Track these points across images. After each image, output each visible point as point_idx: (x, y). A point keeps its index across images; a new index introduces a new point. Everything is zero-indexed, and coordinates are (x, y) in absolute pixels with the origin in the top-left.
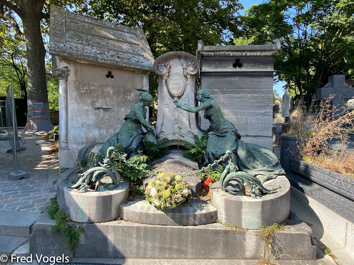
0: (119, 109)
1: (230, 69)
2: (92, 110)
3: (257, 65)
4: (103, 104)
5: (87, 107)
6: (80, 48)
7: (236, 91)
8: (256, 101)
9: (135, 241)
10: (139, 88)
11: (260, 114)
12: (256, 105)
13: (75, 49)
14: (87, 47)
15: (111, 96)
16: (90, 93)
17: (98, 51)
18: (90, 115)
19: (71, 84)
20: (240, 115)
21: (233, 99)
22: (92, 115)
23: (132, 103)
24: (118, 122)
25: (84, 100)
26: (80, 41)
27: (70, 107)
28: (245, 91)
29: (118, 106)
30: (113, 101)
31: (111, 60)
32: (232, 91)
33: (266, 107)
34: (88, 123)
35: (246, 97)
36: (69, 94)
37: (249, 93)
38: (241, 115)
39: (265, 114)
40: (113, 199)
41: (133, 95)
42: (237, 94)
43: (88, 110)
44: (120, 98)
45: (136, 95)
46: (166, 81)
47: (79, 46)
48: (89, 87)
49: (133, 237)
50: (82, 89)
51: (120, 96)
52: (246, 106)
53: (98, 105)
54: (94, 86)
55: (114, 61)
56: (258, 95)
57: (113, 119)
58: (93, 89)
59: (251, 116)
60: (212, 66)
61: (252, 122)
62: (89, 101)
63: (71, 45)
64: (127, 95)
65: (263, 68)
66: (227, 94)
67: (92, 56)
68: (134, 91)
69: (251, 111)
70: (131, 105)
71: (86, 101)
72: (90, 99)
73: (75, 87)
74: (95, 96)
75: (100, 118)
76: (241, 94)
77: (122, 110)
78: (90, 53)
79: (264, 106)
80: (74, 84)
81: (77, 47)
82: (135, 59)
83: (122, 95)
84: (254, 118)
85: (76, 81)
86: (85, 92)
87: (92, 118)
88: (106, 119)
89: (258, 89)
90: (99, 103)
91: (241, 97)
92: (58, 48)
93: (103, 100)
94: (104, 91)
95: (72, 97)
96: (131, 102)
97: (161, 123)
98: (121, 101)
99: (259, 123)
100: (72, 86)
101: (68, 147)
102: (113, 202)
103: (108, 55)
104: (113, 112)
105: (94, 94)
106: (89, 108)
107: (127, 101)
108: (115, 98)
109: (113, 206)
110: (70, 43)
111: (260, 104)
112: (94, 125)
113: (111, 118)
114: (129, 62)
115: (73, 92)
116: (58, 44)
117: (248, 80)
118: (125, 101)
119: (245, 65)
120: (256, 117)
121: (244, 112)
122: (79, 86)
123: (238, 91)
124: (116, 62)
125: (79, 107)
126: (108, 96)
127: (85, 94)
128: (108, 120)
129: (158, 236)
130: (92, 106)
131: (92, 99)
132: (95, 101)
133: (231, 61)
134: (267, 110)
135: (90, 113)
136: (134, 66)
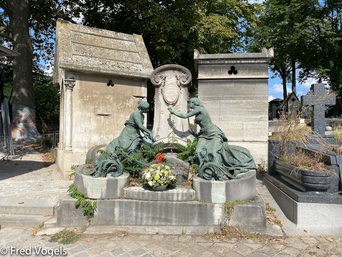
0: (119, 115)
1: (226, 76)
2: (94, 116)
3: (252, 72)
4: (104, 111)
5: (90, 114)
6: (85, 61)
7: (232, 97)
8: (252, 106)
9: (134, 213)
10: (138, 95)
11: (255, 120)
12: (252, 110)
13: (81, 61)
14: (91, 59)
15: (112, 103)
16: (93, 101)
17: (100, 62)
18: (92, 121)
19: (76, 92)
20: (235, 120)
21: (228, 105)
22: (94, 121)
23: (131, 110)
24: (117, 128)
25: (87, 107)
26: (84, 54)
27: (75, 114)
28: (240, 97)
29: (118, 113)
30: (113, 108)
31: (112, 70)
32: (228, 97)
33: (262, 113)
34: (90, 129)
35: (241, 103)
36: (74, 102)
37: (244, 98)
38: (237, 121)
39: (261, 119)
40: (119, 182)
41: (131, 102)
42: (233, 100)
43: (90, 116)
44: (120, 105)
45: (135, 102)
46: (162, 90)
47: (84, 58)
48: (92, 95)
49: (133, 209)
50: (85, 97)
51: (120, 102)
52: (241, 111)
53: (100, 112)
54: (96, 94)
55: (115, 70)
56: (253, 101)
57: (113, 125)
58: (96, 97)
59: (247, 122)
60: (208, 73)
61: (248, 128)
62: (92, 108)
63: (77, 58)
64: (126, 102)
65: (258, 74)
66: (223, 100)
67: (95, 68)
68: (133, 98)
69: (247, 117)
70: (130, 112)
71: (89, 108)
72: (92, 106)
73: (80, 95)
74: (97, 103)
75: (101, 124)
76: (236, 100)
77: (121, 116)
78: (93, 65)
79: (260, 111)
80: (79, 93)
81: (82, 60)
82: (134, 67)
83: (121, 102)
84: (250, 123)
85: (80, 90)
86: (88, 100)
87: (94, 124)
88: (106, 125)
89: (253, 95)
90: (100, 110)
91: (236, 103)
92: (67, 62)
93: (104, 107)
94: (105, 99)
95: (77, 105)
96: (130, 108)
97: (158, 128)
98: (120, 108)
99: (255, 129)
100: (77, 95)
101: (72, 150)
102: (119, 185)
103: (110, 65)
104: (112, 119)
105: (96, 102)
106: (91, 114)
107: (126, 108)
108: (115, 105)
109: (118, 187)
110: (76, 56)
111: (256, 110)
112: (96, 130)
113: (111, 124)
114: (128, 71)
115: (77, 100)
116: (67, 58)
117: (243, 87)
118: (124, 108)
119: (239, 72)
120: (251, 123)
121: (240, 118)
122: (83, 95)
123: (234, 97)
124: (116, 71)
125: (82, 114)
126: (109, 104)
127: (88, 101)
128: (108, 126)
129: (151, 209)
130: (94, 113)
131: (94, 107)
132: (97, 108)
133: (226, 68)
134: (263, 116)
135: (92, 119)
136: (133, 75)
